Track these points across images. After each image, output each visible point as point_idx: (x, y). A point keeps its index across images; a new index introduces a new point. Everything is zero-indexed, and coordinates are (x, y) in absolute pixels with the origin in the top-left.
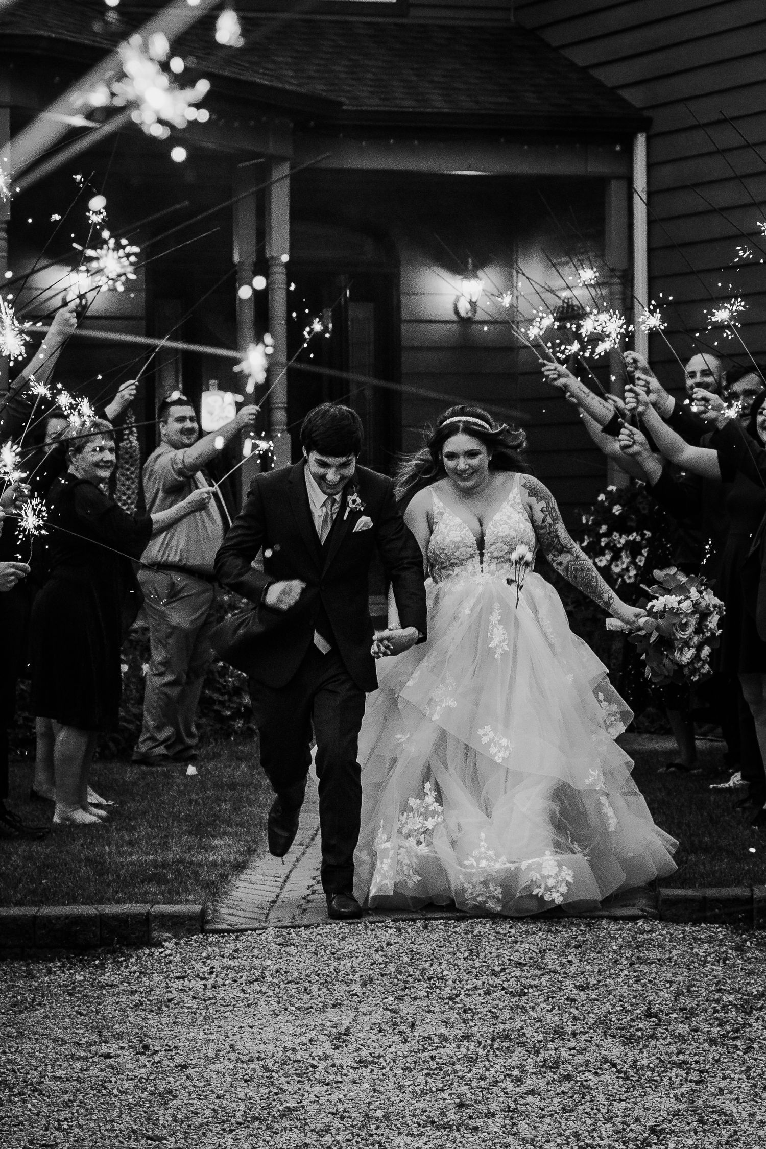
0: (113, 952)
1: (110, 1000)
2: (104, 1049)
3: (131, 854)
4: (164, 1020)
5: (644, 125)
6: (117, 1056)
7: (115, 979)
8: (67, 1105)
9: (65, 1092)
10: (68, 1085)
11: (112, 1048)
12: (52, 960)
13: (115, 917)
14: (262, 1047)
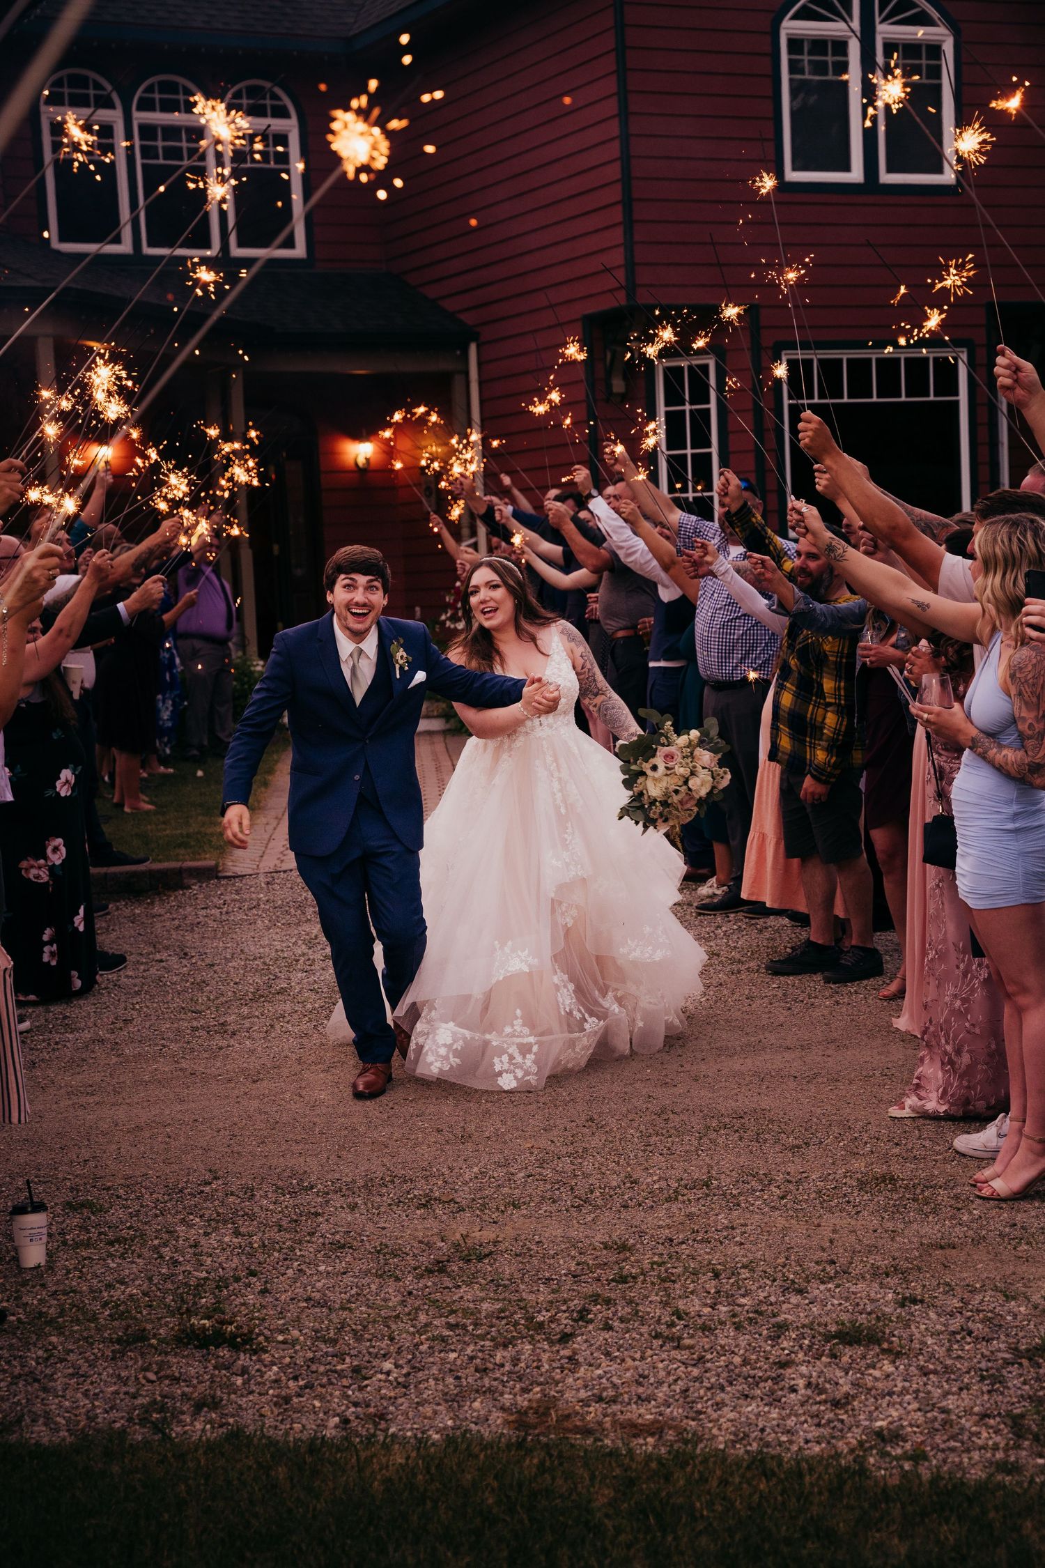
0: (159, 894)
1: (159, 925)
2: (158, 956)
3: (165, 830)
4: (196, 936)
5: (475, 337)
6: (167, 961)
7: (162, 911)
8: (138, 993)
9: (135, 986)
10: (137, 981)
11: (164, 956)
12: (119, 901)
13: (159, 871)
14: (262, 950)
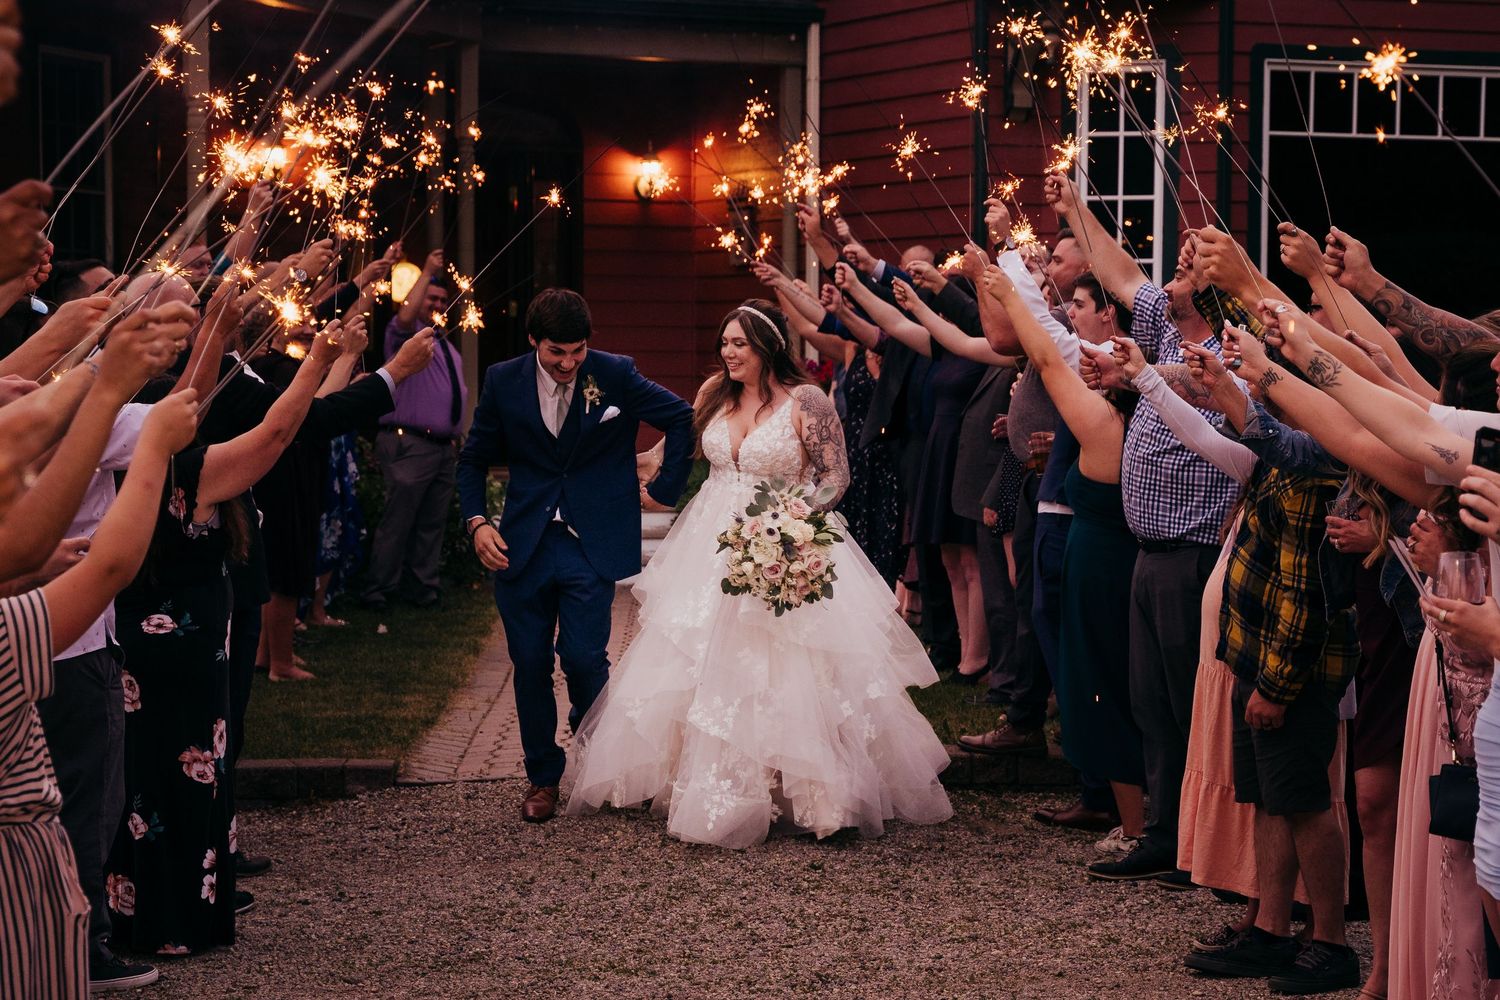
0: (309, 804)
1: (307, 849)
2: (302, 896)
3: (326, 709)
4: (359, 869)
5: (817, 15)
6: (315, 902)
7: (312, 829)
8: (268, 949)
9: (265, 937)
10: (268, 930)
11: (310, 895)
12: (250, 811)
13: (311, 770)
